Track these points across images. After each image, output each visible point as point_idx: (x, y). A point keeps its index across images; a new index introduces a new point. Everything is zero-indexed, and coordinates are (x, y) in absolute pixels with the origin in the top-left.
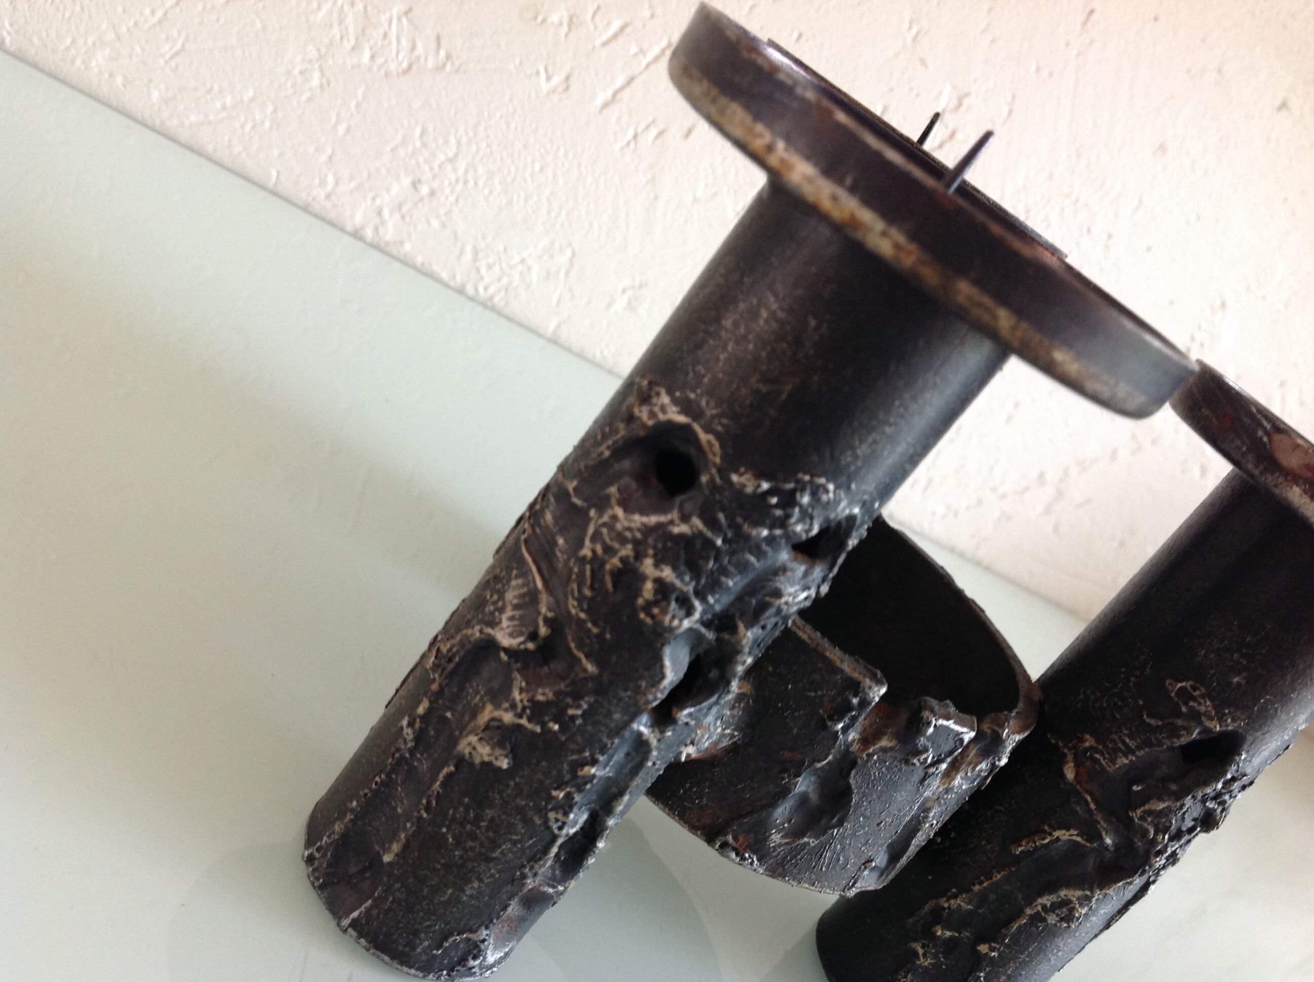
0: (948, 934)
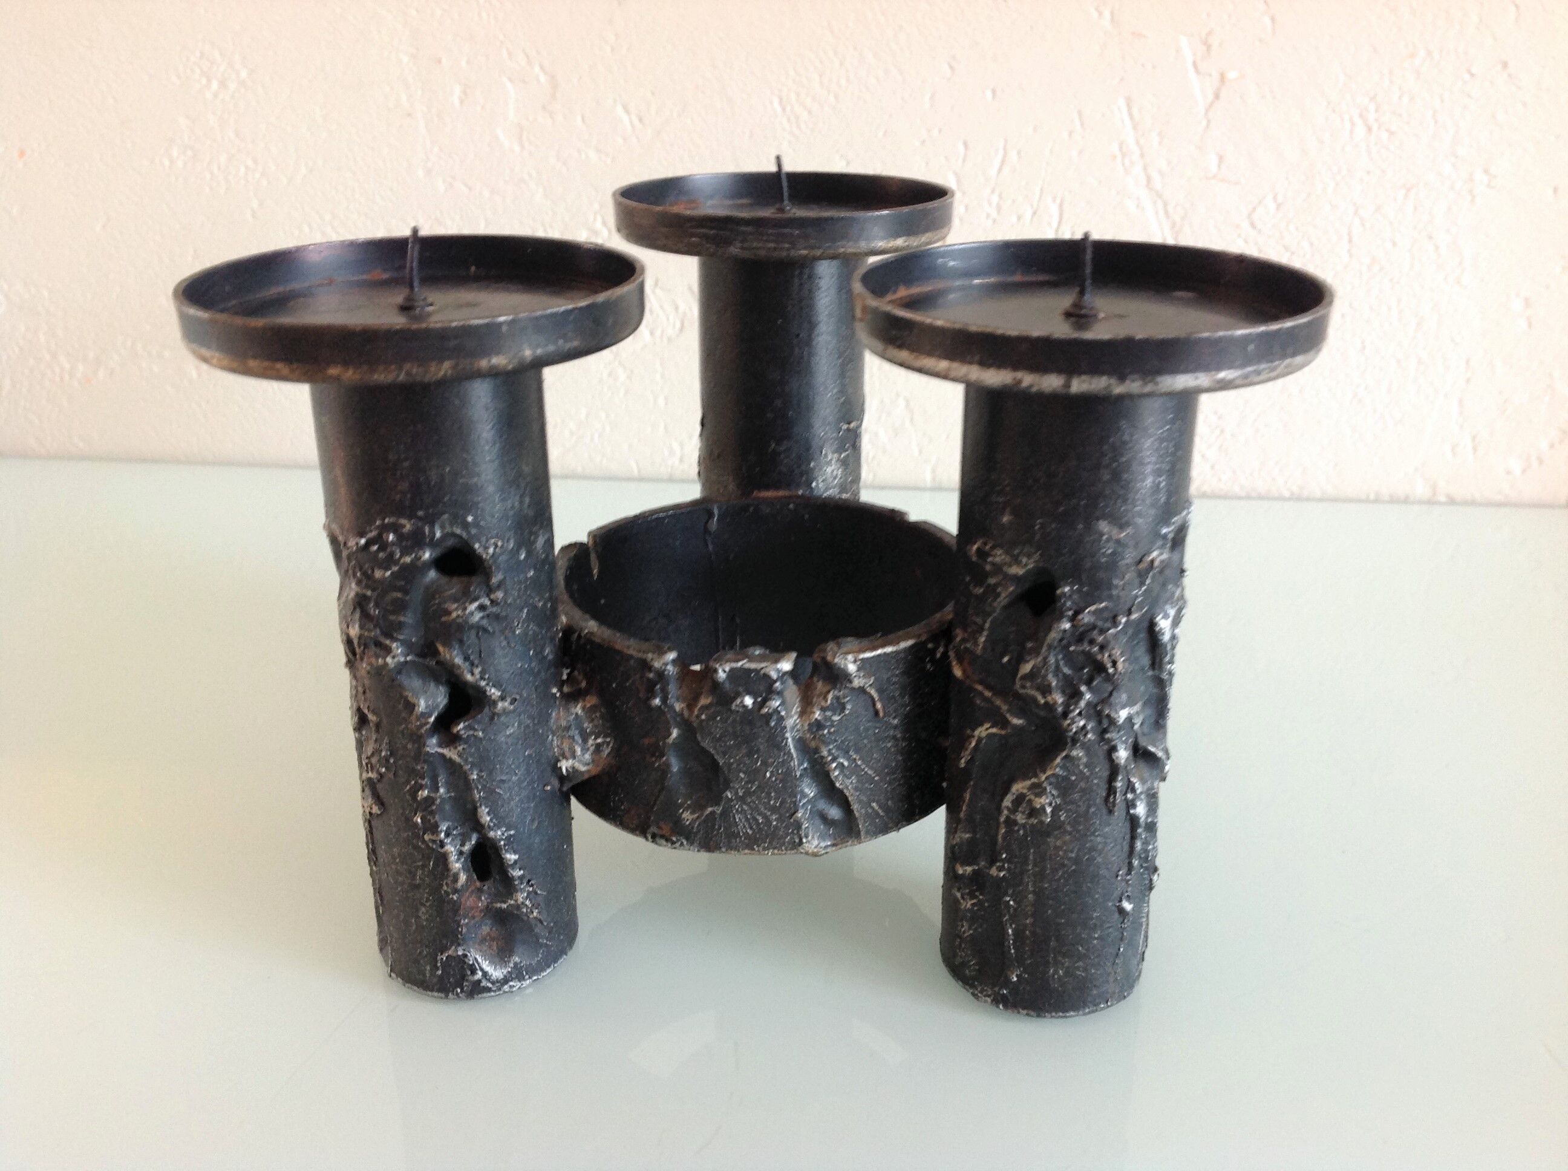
0: (969, 869)
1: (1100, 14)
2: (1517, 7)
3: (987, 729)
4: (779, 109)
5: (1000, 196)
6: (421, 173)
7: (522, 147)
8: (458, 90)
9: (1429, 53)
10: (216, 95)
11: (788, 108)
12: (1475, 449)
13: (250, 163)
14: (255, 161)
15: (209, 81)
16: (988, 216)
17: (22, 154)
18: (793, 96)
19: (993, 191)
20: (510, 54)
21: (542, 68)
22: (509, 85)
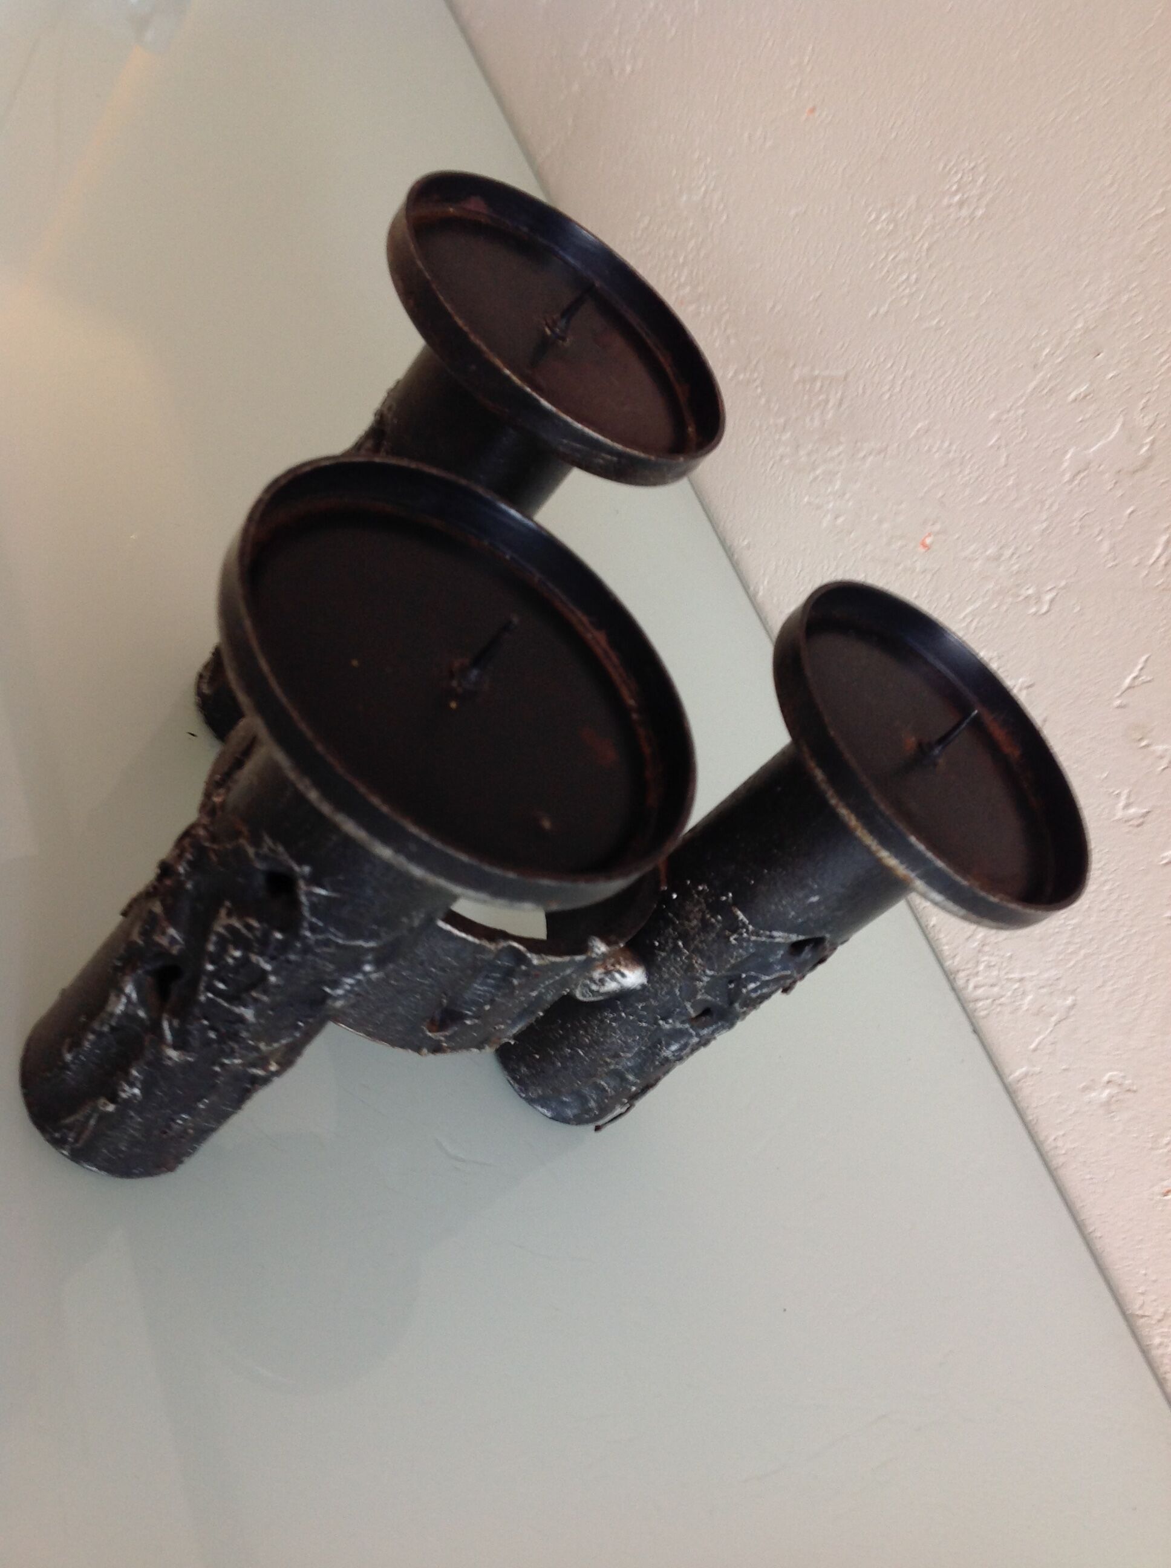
7: (1072, 480)
8: (1083, 389)
10: (949, 206)
13: (914, 276)
14: (917, 280)
15: (957, 191)
17: (813, 110)
20: (1146, 406)
21: (1153, 442)
22: (1118, 427)
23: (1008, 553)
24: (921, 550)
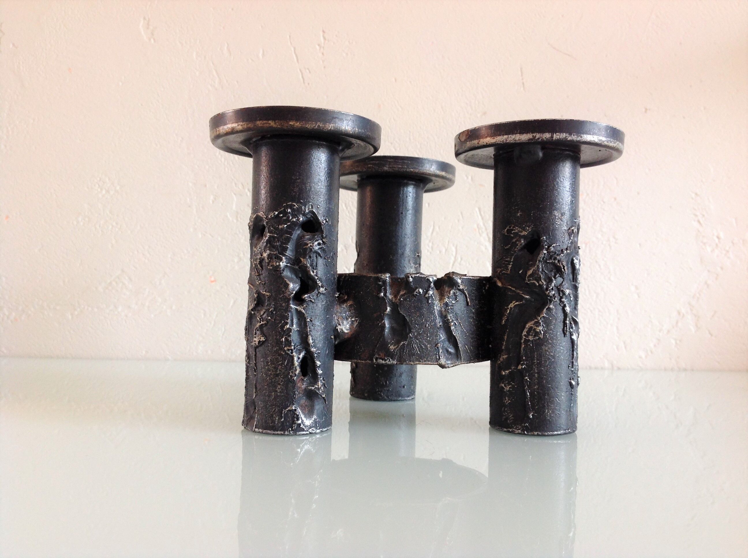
0: (507, 372)
1: (467, 178)
2: (617, 179)
3: (514, 303)
4: (345, 208)
5: (433, 243)
6: (192, 230)
7: (237, 220)
8: (212, 197)
9: (588, 195)
10: (103, 196)
11: (349, 208)
12: (626, 347)
13: (114, 224)
14: (117, 224)
15: (102, 190)
16: (428, 251)
18: (350, 203)
19: (430, 241)
20: (236, 184)
22: (234, 196)
23: (242, 255)
24: (213, 283)
